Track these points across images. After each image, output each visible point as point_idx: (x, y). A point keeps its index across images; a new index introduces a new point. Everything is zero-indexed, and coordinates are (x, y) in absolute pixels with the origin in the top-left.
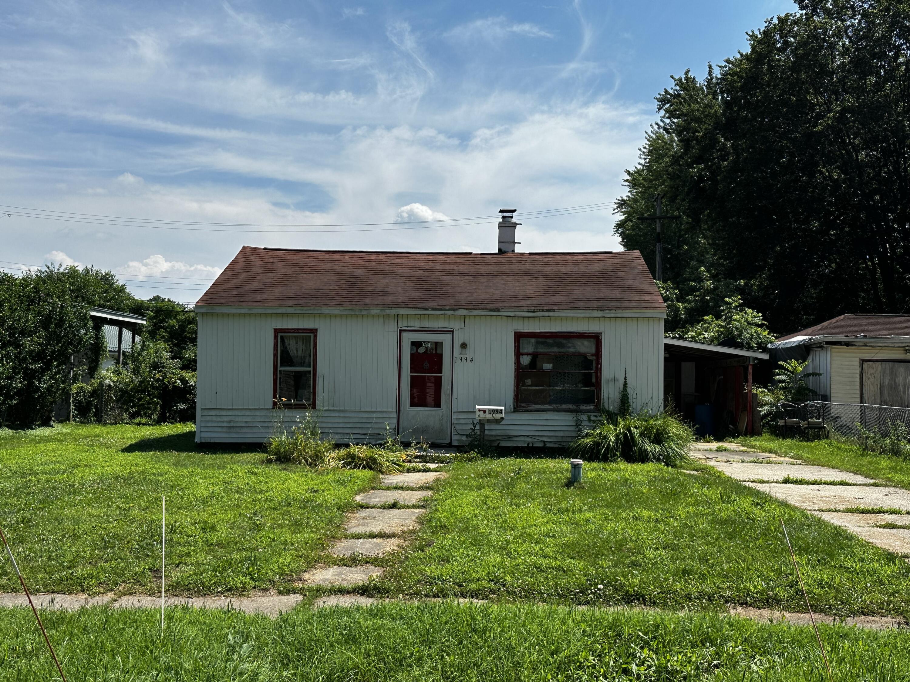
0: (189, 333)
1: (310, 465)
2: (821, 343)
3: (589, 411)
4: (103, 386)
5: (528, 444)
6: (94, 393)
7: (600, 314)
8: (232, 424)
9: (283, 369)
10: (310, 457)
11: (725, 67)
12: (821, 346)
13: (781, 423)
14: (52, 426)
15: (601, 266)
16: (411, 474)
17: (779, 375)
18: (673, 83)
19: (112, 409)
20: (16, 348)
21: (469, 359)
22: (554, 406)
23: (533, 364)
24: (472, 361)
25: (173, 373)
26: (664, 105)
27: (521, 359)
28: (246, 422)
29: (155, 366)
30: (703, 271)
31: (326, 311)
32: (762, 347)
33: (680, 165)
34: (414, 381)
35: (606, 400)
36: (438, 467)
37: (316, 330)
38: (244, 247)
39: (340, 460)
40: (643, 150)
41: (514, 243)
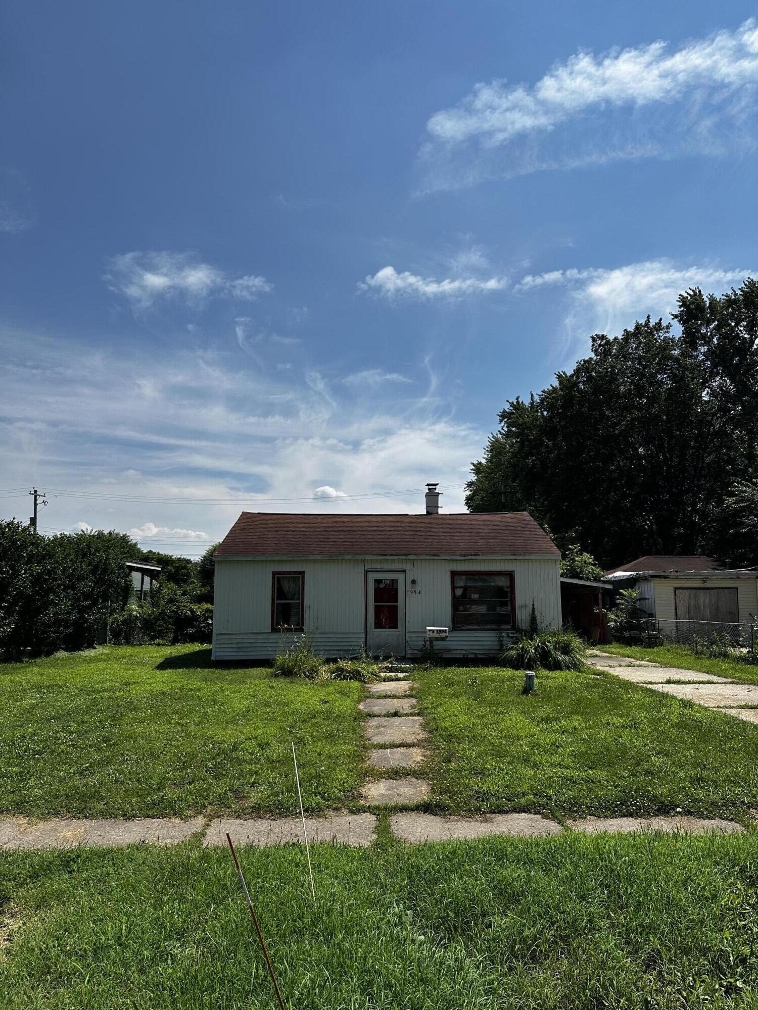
0: (181, 575)
1: (308, 677)
2: (646, 577)
3: (507, 629)
4: (131, 617)
5: (464, 656)
6: (125, 622)
7: (513, 557)
8: (240, 645)
9: (279, 602)
10: (308, 671)
11: (542, 395)
12: (646, 579)
13: (627, 634)
14: (95, 648)
15: (504, 523)
16: (387, 683)
17: (618, 599)
18: (509, 405)
19: (138, 634)
20: (73, 590)
21: (417, 592)
22: (481, 626)
23: (464, 595)
24: (420, 593)
25: (184, 606)
26: (504, 419)
27: (456, 591)
28: (251, 643)
29: (171, 601)
30: (547, 527)
31: (311, 558)
32: (597, 579)
33: (518, 458)
34: (378, 610)
35: (520, 621)
36: (404, 676)
37: (304, 572)
38: (243, 512)
39: (332, 673)
40: (487, 449)
41: (438, 507)
